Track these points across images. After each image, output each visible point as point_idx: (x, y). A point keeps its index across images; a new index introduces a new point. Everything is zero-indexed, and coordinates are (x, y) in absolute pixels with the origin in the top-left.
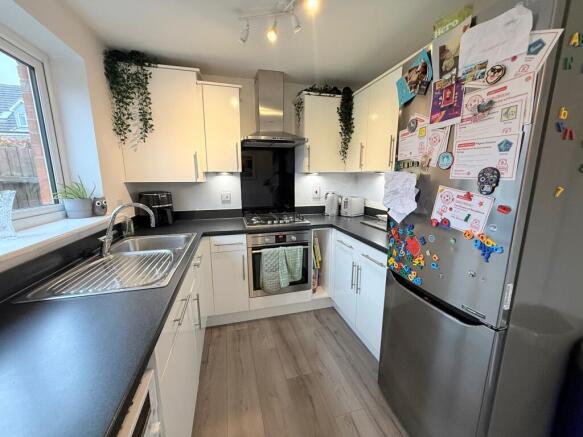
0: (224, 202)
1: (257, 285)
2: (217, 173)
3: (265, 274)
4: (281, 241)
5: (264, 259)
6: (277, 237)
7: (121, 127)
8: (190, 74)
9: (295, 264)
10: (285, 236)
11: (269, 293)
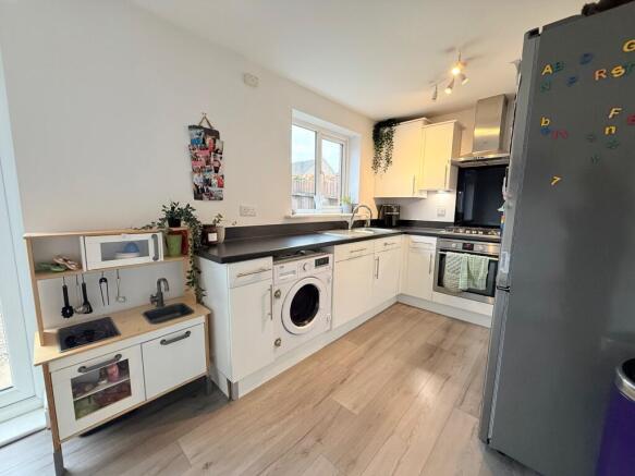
0: (439, 215)
1: (440, 282)
2: (436, 192)
3: (447, 274)
4: (468, 249)
5: (447, 260)
6: (464, 244)
7: (376, 164)
8: (419, 123)
9: (478, 273)
10: (473, 245)
11: (448, 292)
